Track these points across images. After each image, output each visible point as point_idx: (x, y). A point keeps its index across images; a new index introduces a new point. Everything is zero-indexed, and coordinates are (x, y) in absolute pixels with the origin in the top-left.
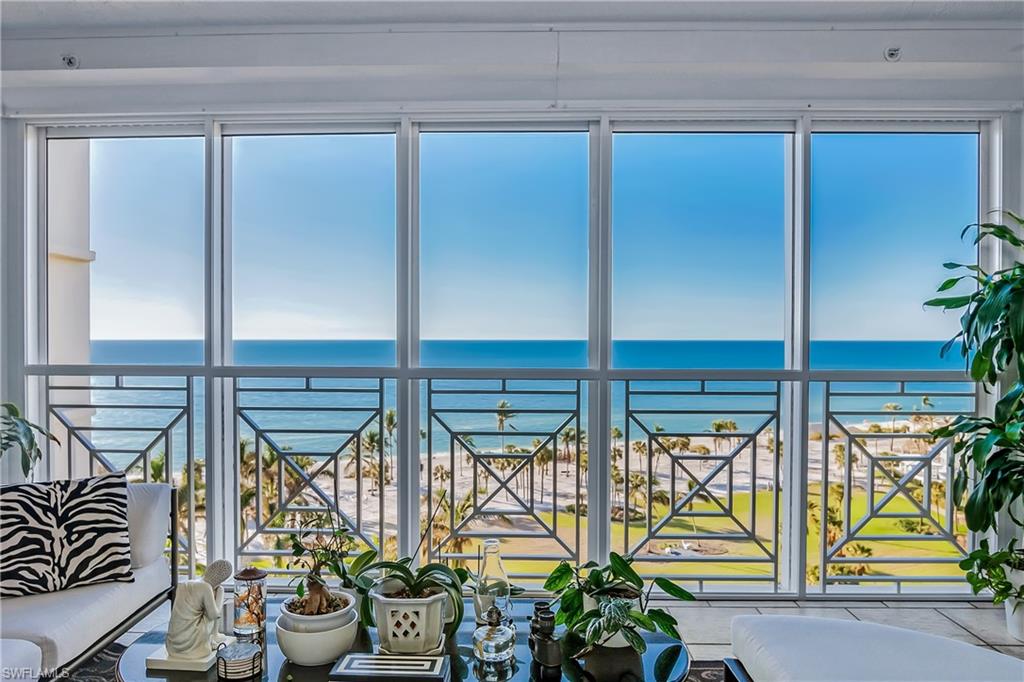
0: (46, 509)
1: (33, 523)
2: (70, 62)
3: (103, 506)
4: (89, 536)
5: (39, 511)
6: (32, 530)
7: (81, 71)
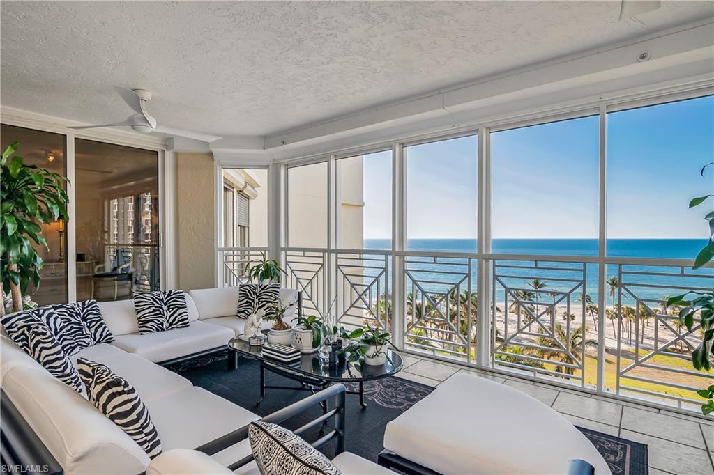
0: (254, 293)
1: (250, 297)
2: (284, 143)
3: (269, 294)
4: (264, 303)
5: (252, 293)
6: (249, 299)
7: (288, 145)
